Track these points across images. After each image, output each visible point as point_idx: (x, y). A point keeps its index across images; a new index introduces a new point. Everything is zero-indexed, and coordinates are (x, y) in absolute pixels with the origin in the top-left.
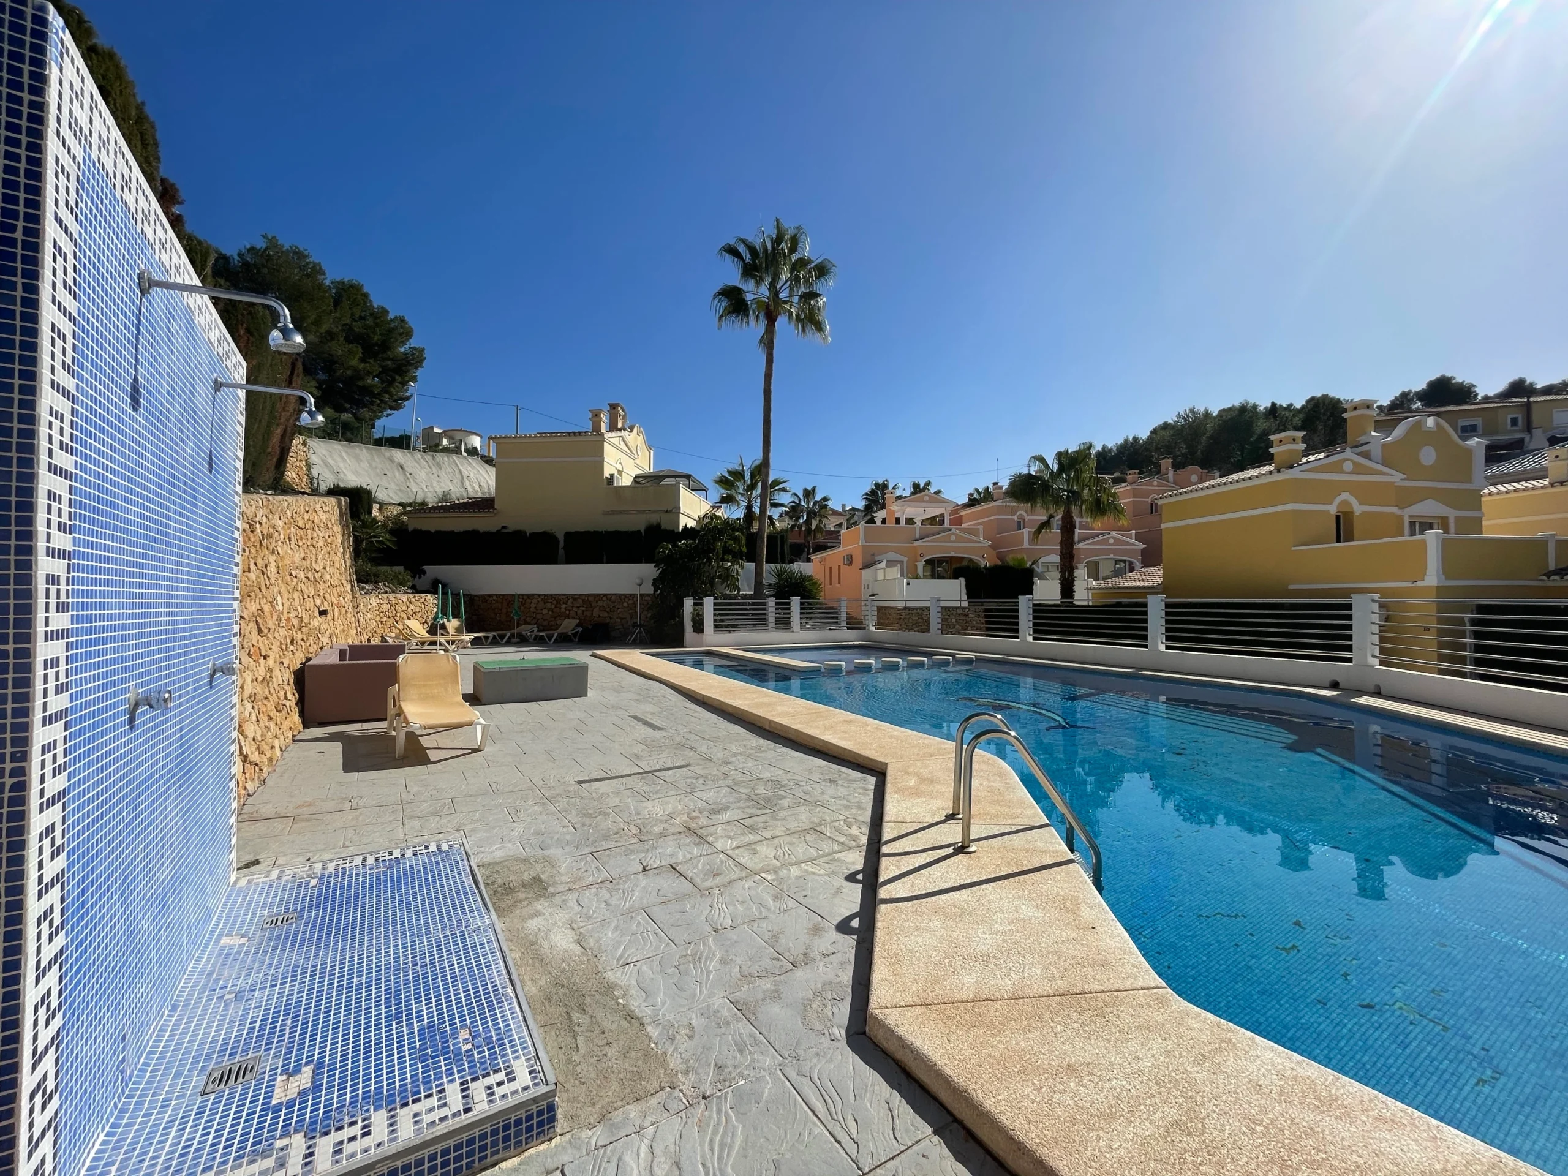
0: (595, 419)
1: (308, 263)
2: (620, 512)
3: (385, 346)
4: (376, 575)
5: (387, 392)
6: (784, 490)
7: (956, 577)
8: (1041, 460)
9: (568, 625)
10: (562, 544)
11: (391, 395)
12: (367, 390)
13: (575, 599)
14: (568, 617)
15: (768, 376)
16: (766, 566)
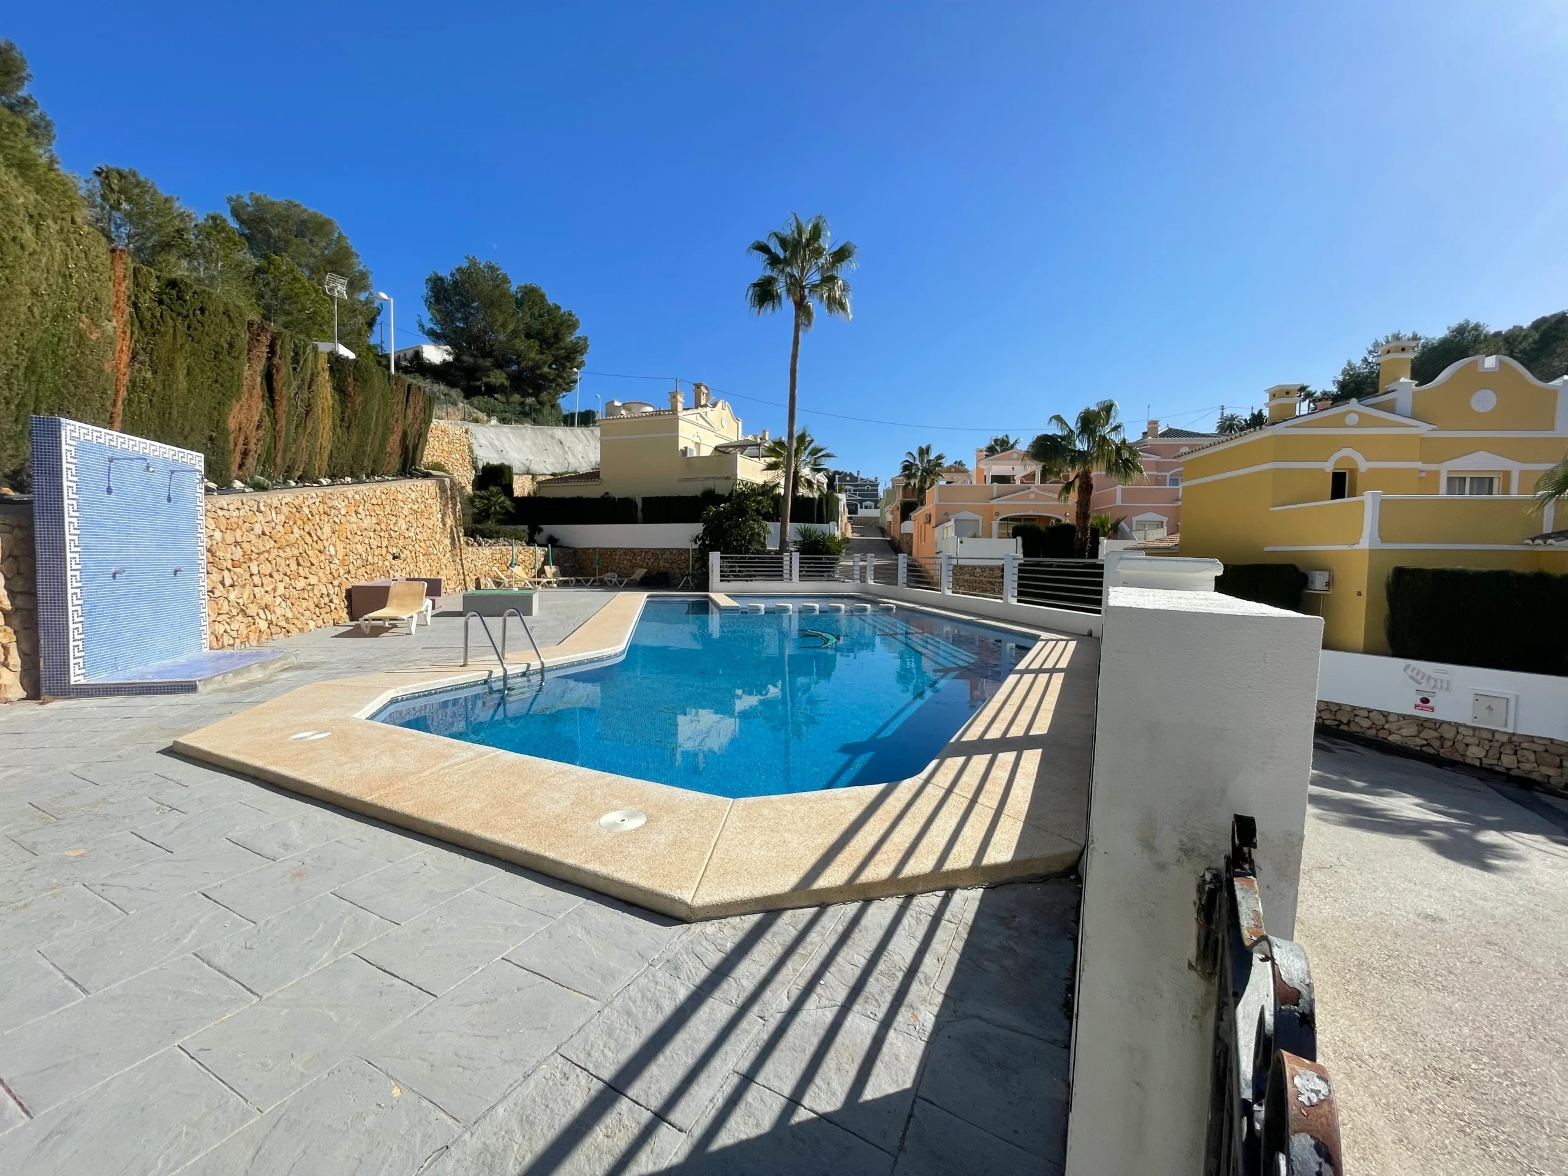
0: (674, 400)
1: (498, 275)
2: (691, 479)
3: (557, 337)
4: (497, 533)
5: (561, 377)
6: (827, 456)
7: (1014, 537)
8: (1058, 418)
9: (639, 573)
10: (640, 507)
11: (564, 379)
12: (543, 377)
13: (646, 552)
14: (641, 567)
15: (794, 357)
16: (790, 526)
